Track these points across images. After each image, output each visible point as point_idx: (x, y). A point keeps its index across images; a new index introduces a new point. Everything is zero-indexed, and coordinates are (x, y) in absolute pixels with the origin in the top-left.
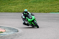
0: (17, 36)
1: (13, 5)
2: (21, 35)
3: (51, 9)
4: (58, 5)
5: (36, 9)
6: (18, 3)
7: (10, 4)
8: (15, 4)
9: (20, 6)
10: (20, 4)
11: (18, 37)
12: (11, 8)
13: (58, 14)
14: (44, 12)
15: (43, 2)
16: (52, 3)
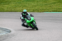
0: (9, 37)
1: (5, 4)
2: (13, 35)
3: (45, 8)
4: (52, 4)
5: (29, 8)
6: (10, 2)
7: (2, 3)
8: (7, 3)
9: (13, 5)
10: (12, 3)
11: (11, 38)
12: (3, 8)
13: (52, 13)
14: (38, 11)
15: (36, 1)
16: (46, 2)
